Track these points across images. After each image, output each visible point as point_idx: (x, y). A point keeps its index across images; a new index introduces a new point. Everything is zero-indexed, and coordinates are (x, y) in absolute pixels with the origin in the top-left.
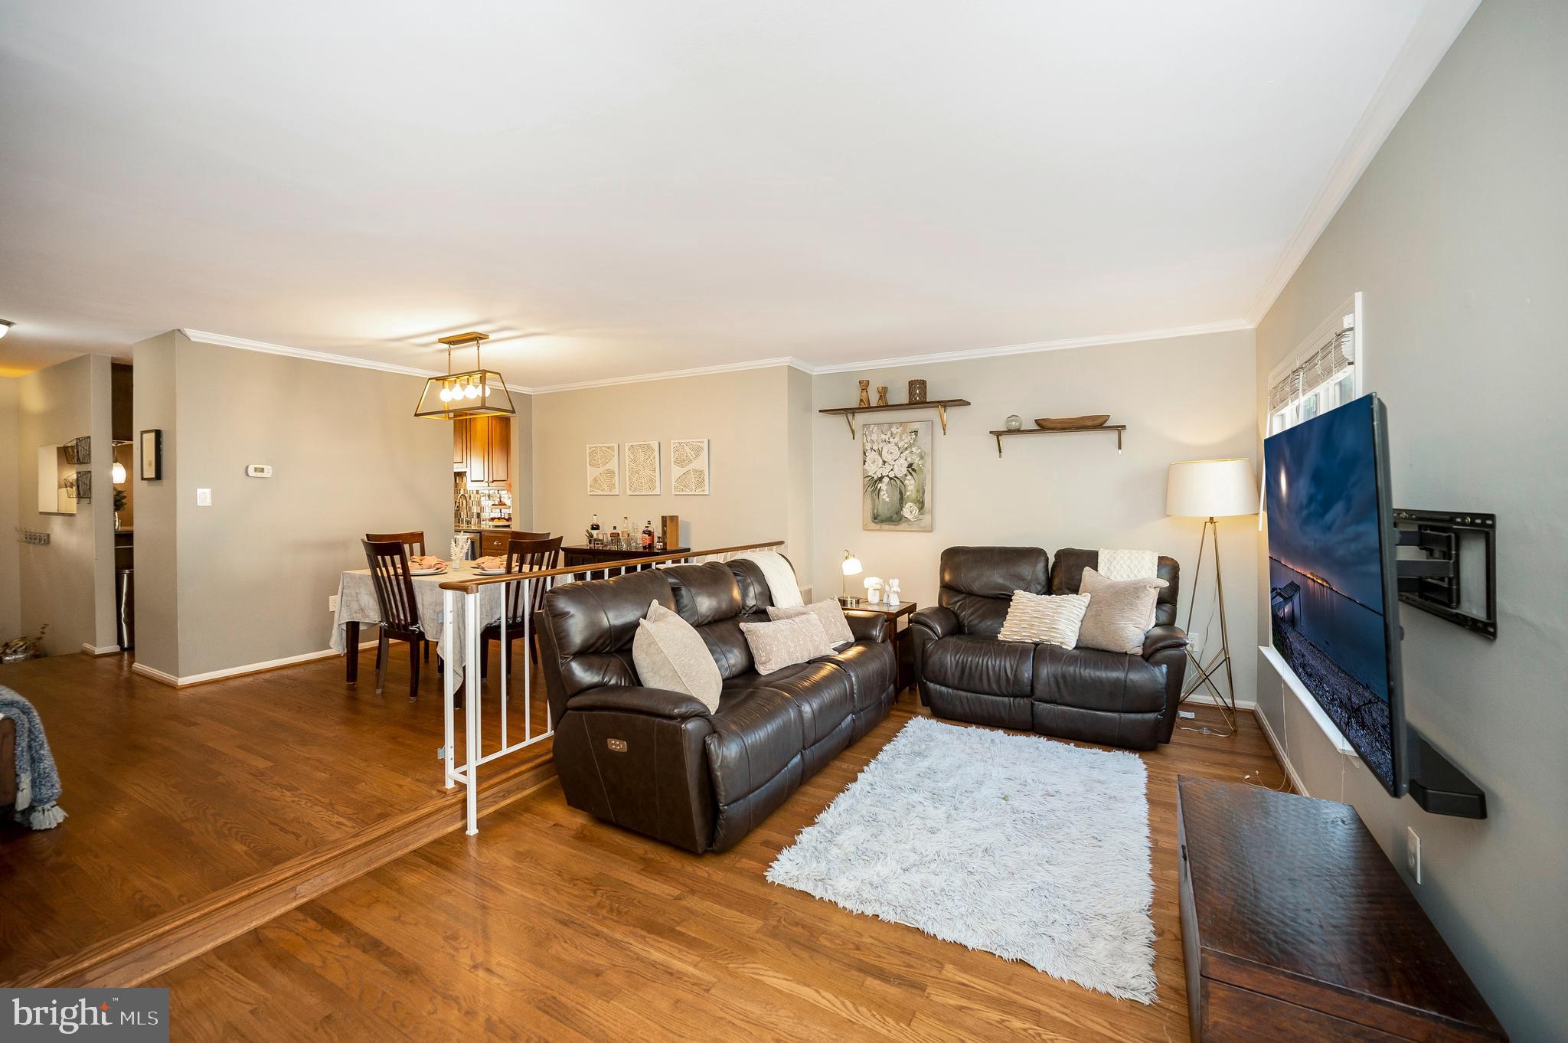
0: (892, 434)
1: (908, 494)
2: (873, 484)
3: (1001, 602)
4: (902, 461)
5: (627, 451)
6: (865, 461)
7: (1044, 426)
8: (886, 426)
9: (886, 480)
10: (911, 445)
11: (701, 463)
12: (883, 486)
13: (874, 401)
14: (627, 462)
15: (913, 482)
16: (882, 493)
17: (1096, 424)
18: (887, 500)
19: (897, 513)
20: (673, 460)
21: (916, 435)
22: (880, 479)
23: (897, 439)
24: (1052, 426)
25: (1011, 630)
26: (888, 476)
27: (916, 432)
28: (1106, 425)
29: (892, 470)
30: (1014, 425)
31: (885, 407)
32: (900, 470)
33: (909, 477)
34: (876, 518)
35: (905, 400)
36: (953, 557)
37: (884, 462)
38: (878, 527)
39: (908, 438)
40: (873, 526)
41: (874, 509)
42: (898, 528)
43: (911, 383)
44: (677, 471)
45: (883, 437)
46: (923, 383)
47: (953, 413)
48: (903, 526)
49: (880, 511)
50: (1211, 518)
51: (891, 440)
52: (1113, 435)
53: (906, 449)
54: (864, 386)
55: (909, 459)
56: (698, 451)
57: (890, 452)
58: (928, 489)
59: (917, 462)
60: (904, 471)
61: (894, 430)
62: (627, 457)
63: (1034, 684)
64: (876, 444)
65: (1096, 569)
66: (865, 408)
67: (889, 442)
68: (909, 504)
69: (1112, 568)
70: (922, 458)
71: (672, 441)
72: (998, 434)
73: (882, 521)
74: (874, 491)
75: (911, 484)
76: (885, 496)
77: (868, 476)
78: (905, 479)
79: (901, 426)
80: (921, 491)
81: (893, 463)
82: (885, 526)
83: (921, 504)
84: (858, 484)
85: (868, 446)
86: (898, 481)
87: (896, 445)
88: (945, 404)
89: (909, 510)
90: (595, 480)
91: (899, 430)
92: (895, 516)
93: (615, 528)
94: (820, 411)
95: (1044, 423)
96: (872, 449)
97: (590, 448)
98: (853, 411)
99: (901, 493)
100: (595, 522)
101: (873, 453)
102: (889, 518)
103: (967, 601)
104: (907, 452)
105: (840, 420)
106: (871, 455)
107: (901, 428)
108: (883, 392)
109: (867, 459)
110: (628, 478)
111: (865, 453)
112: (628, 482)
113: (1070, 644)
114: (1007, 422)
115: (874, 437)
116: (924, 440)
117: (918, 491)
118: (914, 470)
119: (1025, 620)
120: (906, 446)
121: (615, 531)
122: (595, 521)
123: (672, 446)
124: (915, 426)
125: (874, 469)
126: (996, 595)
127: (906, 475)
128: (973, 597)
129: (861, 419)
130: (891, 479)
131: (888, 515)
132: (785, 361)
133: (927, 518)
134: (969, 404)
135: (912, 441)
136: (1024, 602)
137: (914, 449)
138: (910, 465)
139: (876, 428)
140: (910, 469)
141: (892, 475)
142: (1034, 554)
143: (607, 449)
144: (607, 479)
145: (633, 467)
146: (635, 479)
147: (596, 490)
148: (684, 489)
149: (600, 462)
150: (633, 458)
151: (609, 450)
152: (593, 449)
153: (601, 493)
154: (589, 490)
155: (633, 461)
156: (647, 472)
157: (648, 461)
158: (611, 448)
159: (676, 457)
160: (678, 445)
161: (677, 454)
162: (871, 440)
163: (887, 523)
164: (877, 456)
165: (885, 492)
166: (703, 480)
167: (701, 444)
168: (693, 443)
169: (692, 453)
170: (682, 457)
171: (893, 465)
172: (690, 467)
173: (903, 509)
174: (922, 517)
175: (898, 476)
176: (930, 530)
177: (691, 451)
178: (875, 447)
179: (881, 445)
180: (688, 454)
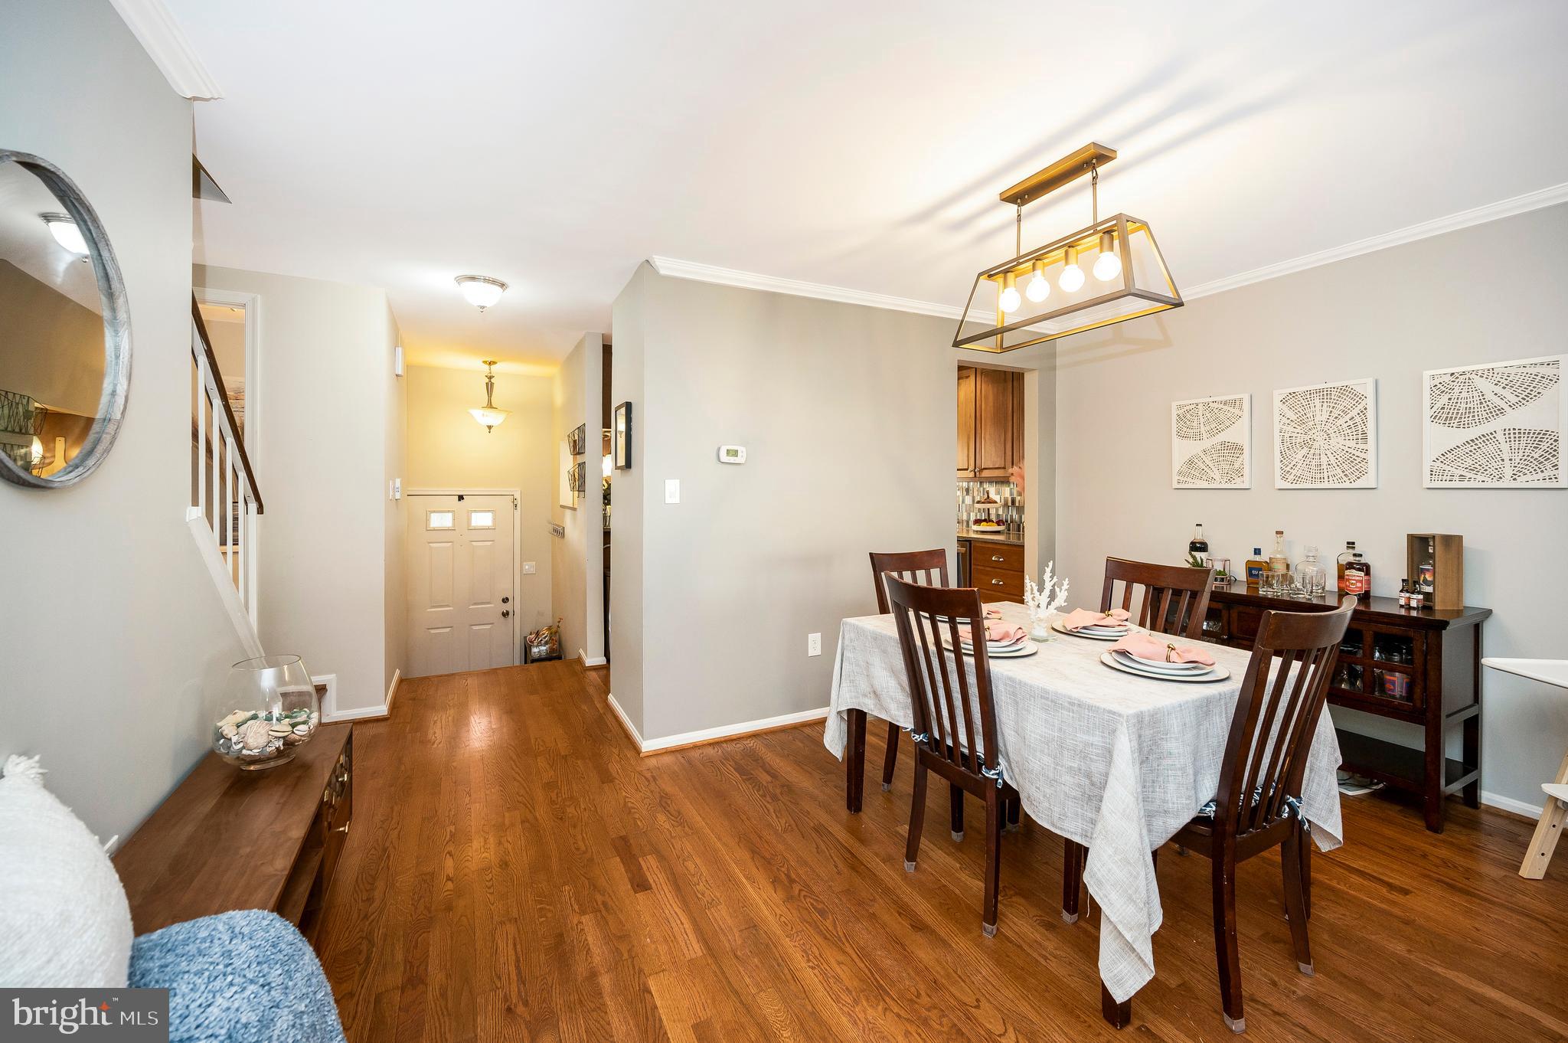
5: (1277, 404)
11: (1542, 412)
14: (1277, 427)
20: (1427, 413)
44: (1442, 438)
56: (1533, 387)
62: (1277, 417)
71: (1430, 373)
90: (1191, 462)
93: (1257, 552)
97: (1180, 407)
100: (1199, 538)
110: (1278, 457)
112: (1278, 465)
121: (1257, 558)
122: (1199, 535)
143: (1221, 406)
144: (1221, 459)
145: (1295, 435)
146: (1300, 456)
147: (1193, 481)
148: (1468, 475)
149: (1203, 429)
150: (1294, 417)
151: (1225, 407)
152: (1188, 408)
153: (1205, 485)
154: (1175, 478)
155: (1292, 424)
156: (1337, 442)
157: (1341, 421)
158: (1233, 403)
159: (1439, 405)
160: (1448, 378)
161: (1444, 399)
166: (1552, 453)
167: (1545, 371)
168: (1512, 370)
169: (1505, 392)
170: (1463, 406)
172: (1495, 425)
177: (1498, 388)
180: (1489, 396)
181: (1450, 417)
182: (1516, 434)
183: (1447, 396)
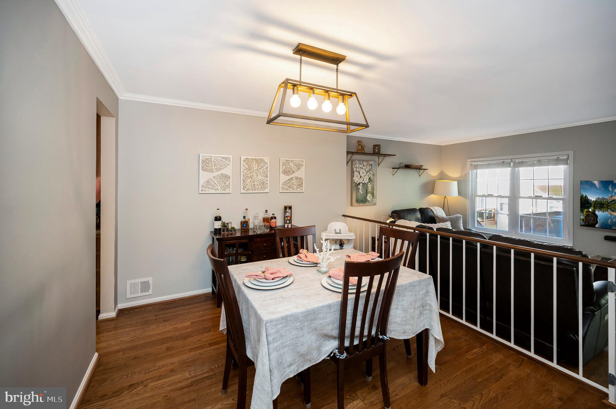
0: (363, 165)
1: (369, 190)
2: (356, 186)
4: (367, 177)
5: (242, 161)
6: (353, 176)
8: (361, 161)
9: (361, 184)
10: (370, 170)
11: (301, 173)
12: (360, 187)
14: (242, 170)
16: (360, 190)
17: (420, 168)
18: (362, 193)
19: (365, 198)
20: (281, 170)
21: (372, 166)
22: (359, 184)
23: (365, 167)
26: (362, 183)
29: (363, 180)
30: (401, 166)
32: (366, 181)
33: (369, 183)
34: (358, 201)
35: (371, 151)
37: (361, 177)
38: (358, 205)
39: (369, 167)
40: (356, 204)
41: (356, 197)
42: (365, 204)
45: (361, 166)
46: (379, 146)
47: (386, 159)
48: (367, 203)
49: (359, 197)
50: (445, 197)
51: (363, 167)
53: (368, 172)
54: (360, 143)
55: (369, 176)
56: (299, 167)
57: (363, 172)
58: (375, 188)
60: (368, 180)
61: (364, 163)
62: (242, 166)
64: (358, 169)
65: (434, 213)
66: (356, 152)
68: (369, 194)
69: (437, 212)
70: (373, 176)
72: (393, 169)
74: (357, 189)
75: (370, 186)
76: (361, 191)
77: (355, 183)
80: (373, 189)
81: (363, 177)
82: (361, 204)
83: (373, 194)
84: (349, 186)
85: (355, 169)
86: (365, 185)
87: (365, 170)
89: (369, 197)
90: (208, 182)
91: (366, 164)
92: (364, 200)
96: (356, 171)
97: (203, 157)
99: (366, 190)
100: (218, 215)
101: (357, 172)
104: (369, 173)
106: (356, 174)
107: (366, 163)
108: (364, 147)
110: (242, 181)
111: (353, 172)
112: (242, 184)
115: (357, 166)
116: (374, 169)
117: (372, 189)
118: (371, 180)
120: (368, 170)
121: (245, 220)
123: (281, 162)
124: (371, 163)
125: (356, 179)
127: (368, 183)
129: (353, 157)
130: (363, 184)
131: (362, 199)
133: (374, 200)
137: (371, 172)
138: (370, 179)
139: (358, 162)
140: (369, 180)
143: (221, 159)
144: (221, 181)
145: (247, 173)
146: (249, 181)
147: (208, 190)
148: (288, 189)
149: (213, 168)
150: (247, 167)
151: (223, 160)
152: (207, 157)
153: (214, 192)
154: (201, 188)
155: (247, 169)
156: (260, 177)
157: (261, 170)
158: (226, 158)
159: (283, 169)
160: (285, 161)
161: (284, 167)
162: (356, 167)
163: (361, 203)
164: (358, 174)
165: (361, 190)
166: (302, 183)
167: (301, 163)
168: (296, 162)
169: (295, 167)
170: (288, 169)
171: (364, 178)
172: (293, 175)
173: (367, 197)
174: (373, 199)
175: (366, 183)
176: (375, 204)
177: (294, 166)
178: (357, 170)
179: (360, 169)
180: (292, 168)
181: (286, 172)
182: (297, 178)
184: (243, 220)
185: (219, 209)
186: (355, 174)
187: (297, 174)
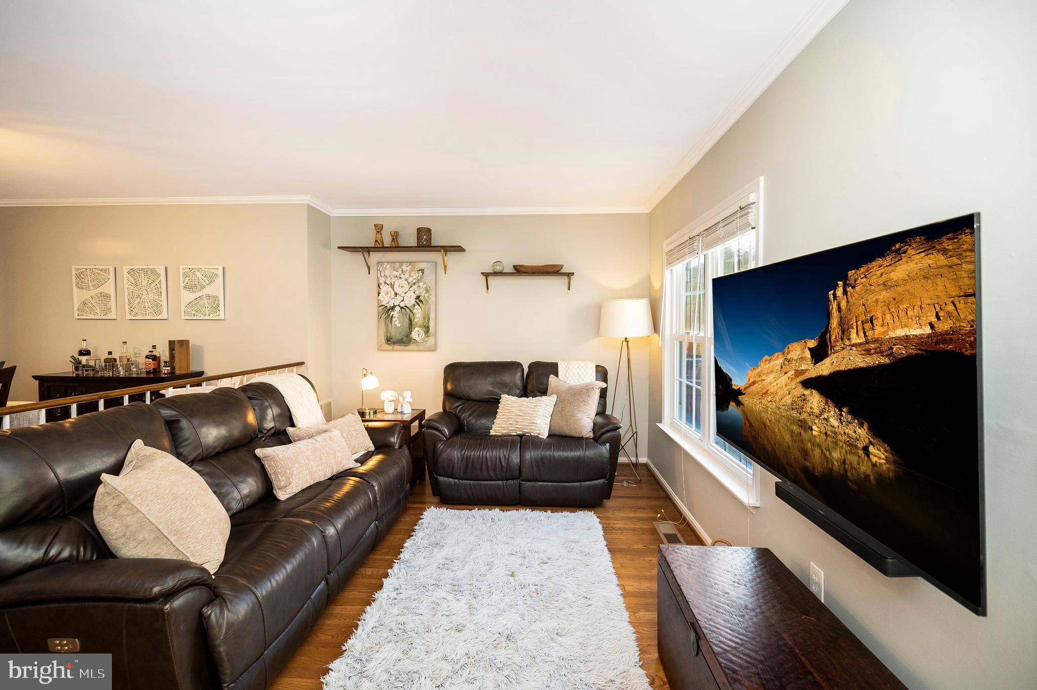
0: (402, 271)
1: (416, 320)
2: (387, 311)
3: (491, 405)
4: (411, 293)
5: (125, 274)
6: (379, 293)
7: (519, 271)
8: (398, 264)
9: (398, 309)
10: (419, 281)
11: (215, 289)
12: (395, 313)
13: (387, 242)
14: (126, 286)
15: (420, 311)
16: (394, 320)
17: (553, 271)
18: (399, 325)
19: (407, 336)
20: (182, 285)
21: (423, 273)
22: (393, 308)
23: (407, 275)
24: (525, 270)
25: (500, 426)
26: (399, 305)
27: (422, 270)
28: (561, 271)
29: (403, 300)
30: (498, 268)
31: (396, 247)
32: (410, 301)
33: (417, 307)
34: (389, 340)
35: (413, 242)
36: (454, 371)
37: (396, 294)
38: (391, 347)
39: (416, 275)
40: (386, 347)
41: (387, 334)
42: (408, 348)
43: (419, 230)
44: (187, 297)
45: (395, 273)
46: (429, 231)
47: (452, 257)
48: (412, 346)
49: (392, 334)
50: (626, 339)
51: (402, 276)
52: (565, 280)
53: (415, 284)
54: (379, 228)
55: (417, 292)
56: (211, 278)
57: (401, 286)
58: (432, 316)
59: (423, 294)
60: (413, 301)
61: (404, 268)
62: (126, 281)
63: (522, 467)
64: (389, 279)
65: (557, 376)
66: (379, 248)
67: (400, 278)
68: (417, 329)
69: (568, 375)
70: (427, 291)
71: (181, 267)
72: (486, 275)
73: (394, 343)
74: (387, 318)
75: (418, 312)
76: (396, 322)
77: (382, 306)
78: (414, 309)
79: (410, 265)
80: (427, 318)
81: (403, 295)
82: (397, 347)
83: (427, 329)
84: (373, 312)
85: (382, 280)
86: (408, 310)
87: (406, 280)
88: (447, 249)
89: (417, 334)
90: (84, 303)
91: (408, 268)
92: (405, 339)
93: (110, 353)
94: (339, 248)
95: (519, 268)
96: (385, 283)
97: (77, 270)
98: (368, 250)
99: (410, 320)
100: (84, 348)
101: (387, 286)
102: (402, 340)
103: (466, 405)
104: (416, 286)
105: (358, 257)
106: (384, 288)
107: (410, 267)
108: (395, 236)
109: (382, 291)
110: (127, 302)
111: (379, 286)
112: (127, 306)
113: (544, 435)
114: (493, 266)
115: (387, 273)
116: (429, 277)
117: (424, 318)
118: (421, 301)
119: (511, 418)
120: (414, 281)
121: (110, 356)
122: (84, 346)
123: (181, 272)
124: (422, 266)
125: (387, 299)
126: (487, 399)
127: (414, 305)
128: (470, 402)
129: (375, 257)
130: (402, 308)
131: (400, 338)
132: (305, 199)
133: (431, 340)
134: (464, 250)
135: (419, 278)
136: (510, 404)
137: (421, 284)
138: (418, 297)
139: (389, 266)
140: (417, 300)
141: (402, 305)
142: (512, 366)
143: (99, 272)
144: (101, 302)
145: (134, 291)
146: (136, 302)
147: (86, 314)
148: (196, 314)
149: (90, 284)
150: (133, 282)
151: (101, 273)
152: (81, 270)
153: (92, 317)
154: (76, 313)
155: (133, 285)
156: (151, 296)
157: (152, 286)
158: (106, 271)
159: (186, 282)
160: (188, 270)
161: (187, 280)
162: (385, 275)
163: (398, 344)
164: (390, 289)
165: (397, 319)
166: (218, 306)
167: (215, 271)
168: (206, 270)
169: (204, 279)
170: (193, 283)
171: (404, 297)
172: (204, 292)
173: (412, 333)
174: (427, 339)
175: (408, 305)
176: (434, 349)
177: (203, 277)
178: (388, 282)
179: (393, 280)
180: (201, 280)
181: (190, 288)
182: (209, 297)
183: (188, 278)
184: (107, 356)
185: (86, 340)
186: (382, 290)
187: (209, 290)
